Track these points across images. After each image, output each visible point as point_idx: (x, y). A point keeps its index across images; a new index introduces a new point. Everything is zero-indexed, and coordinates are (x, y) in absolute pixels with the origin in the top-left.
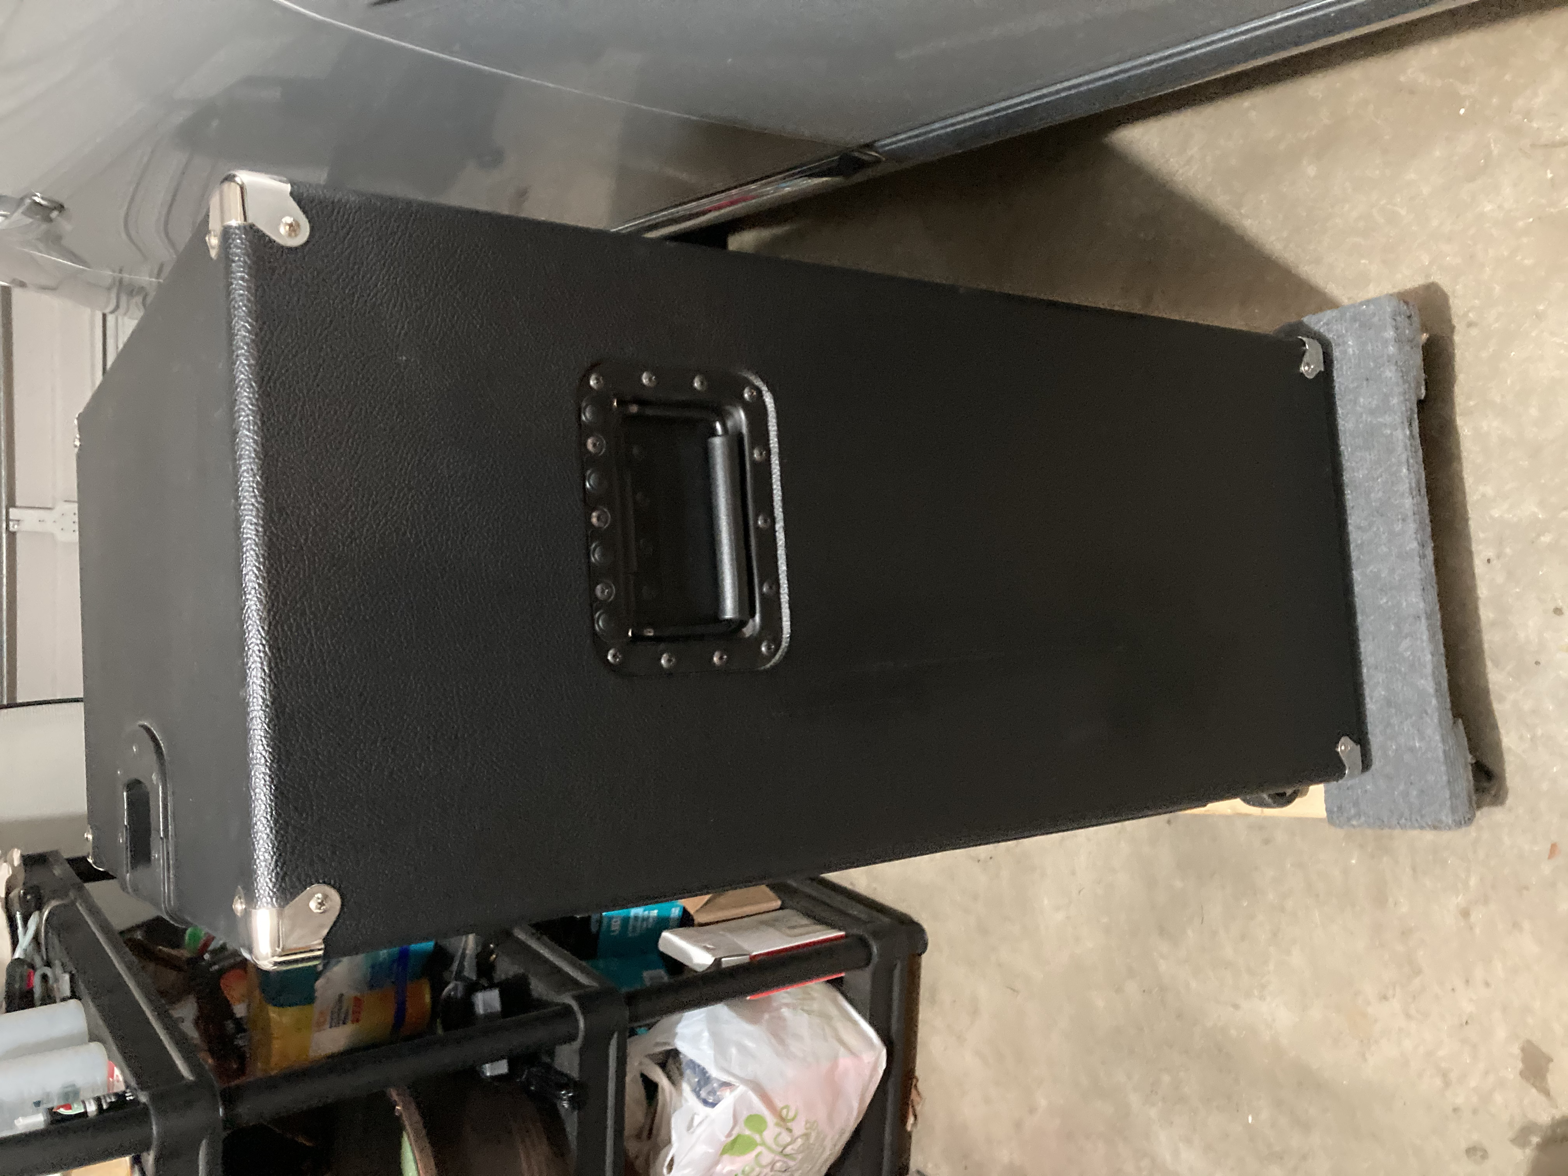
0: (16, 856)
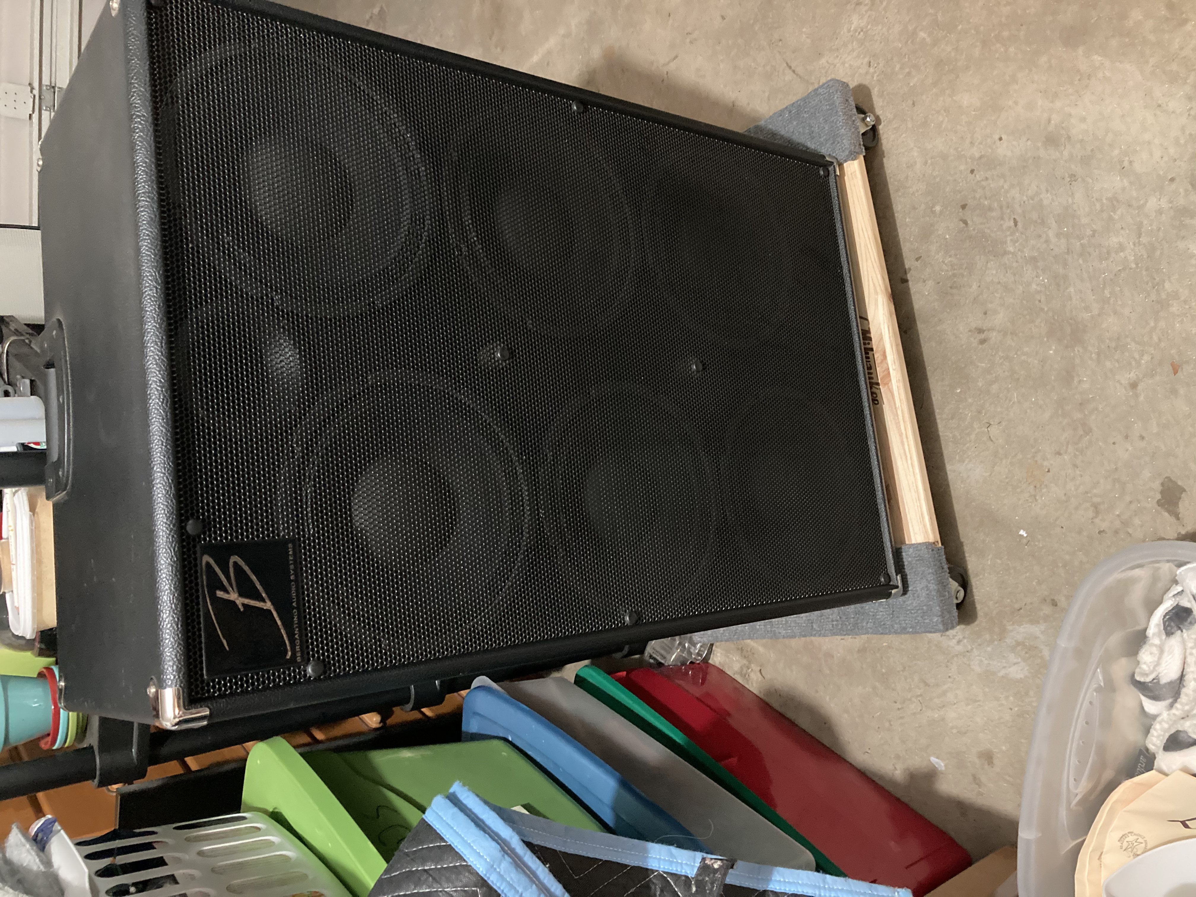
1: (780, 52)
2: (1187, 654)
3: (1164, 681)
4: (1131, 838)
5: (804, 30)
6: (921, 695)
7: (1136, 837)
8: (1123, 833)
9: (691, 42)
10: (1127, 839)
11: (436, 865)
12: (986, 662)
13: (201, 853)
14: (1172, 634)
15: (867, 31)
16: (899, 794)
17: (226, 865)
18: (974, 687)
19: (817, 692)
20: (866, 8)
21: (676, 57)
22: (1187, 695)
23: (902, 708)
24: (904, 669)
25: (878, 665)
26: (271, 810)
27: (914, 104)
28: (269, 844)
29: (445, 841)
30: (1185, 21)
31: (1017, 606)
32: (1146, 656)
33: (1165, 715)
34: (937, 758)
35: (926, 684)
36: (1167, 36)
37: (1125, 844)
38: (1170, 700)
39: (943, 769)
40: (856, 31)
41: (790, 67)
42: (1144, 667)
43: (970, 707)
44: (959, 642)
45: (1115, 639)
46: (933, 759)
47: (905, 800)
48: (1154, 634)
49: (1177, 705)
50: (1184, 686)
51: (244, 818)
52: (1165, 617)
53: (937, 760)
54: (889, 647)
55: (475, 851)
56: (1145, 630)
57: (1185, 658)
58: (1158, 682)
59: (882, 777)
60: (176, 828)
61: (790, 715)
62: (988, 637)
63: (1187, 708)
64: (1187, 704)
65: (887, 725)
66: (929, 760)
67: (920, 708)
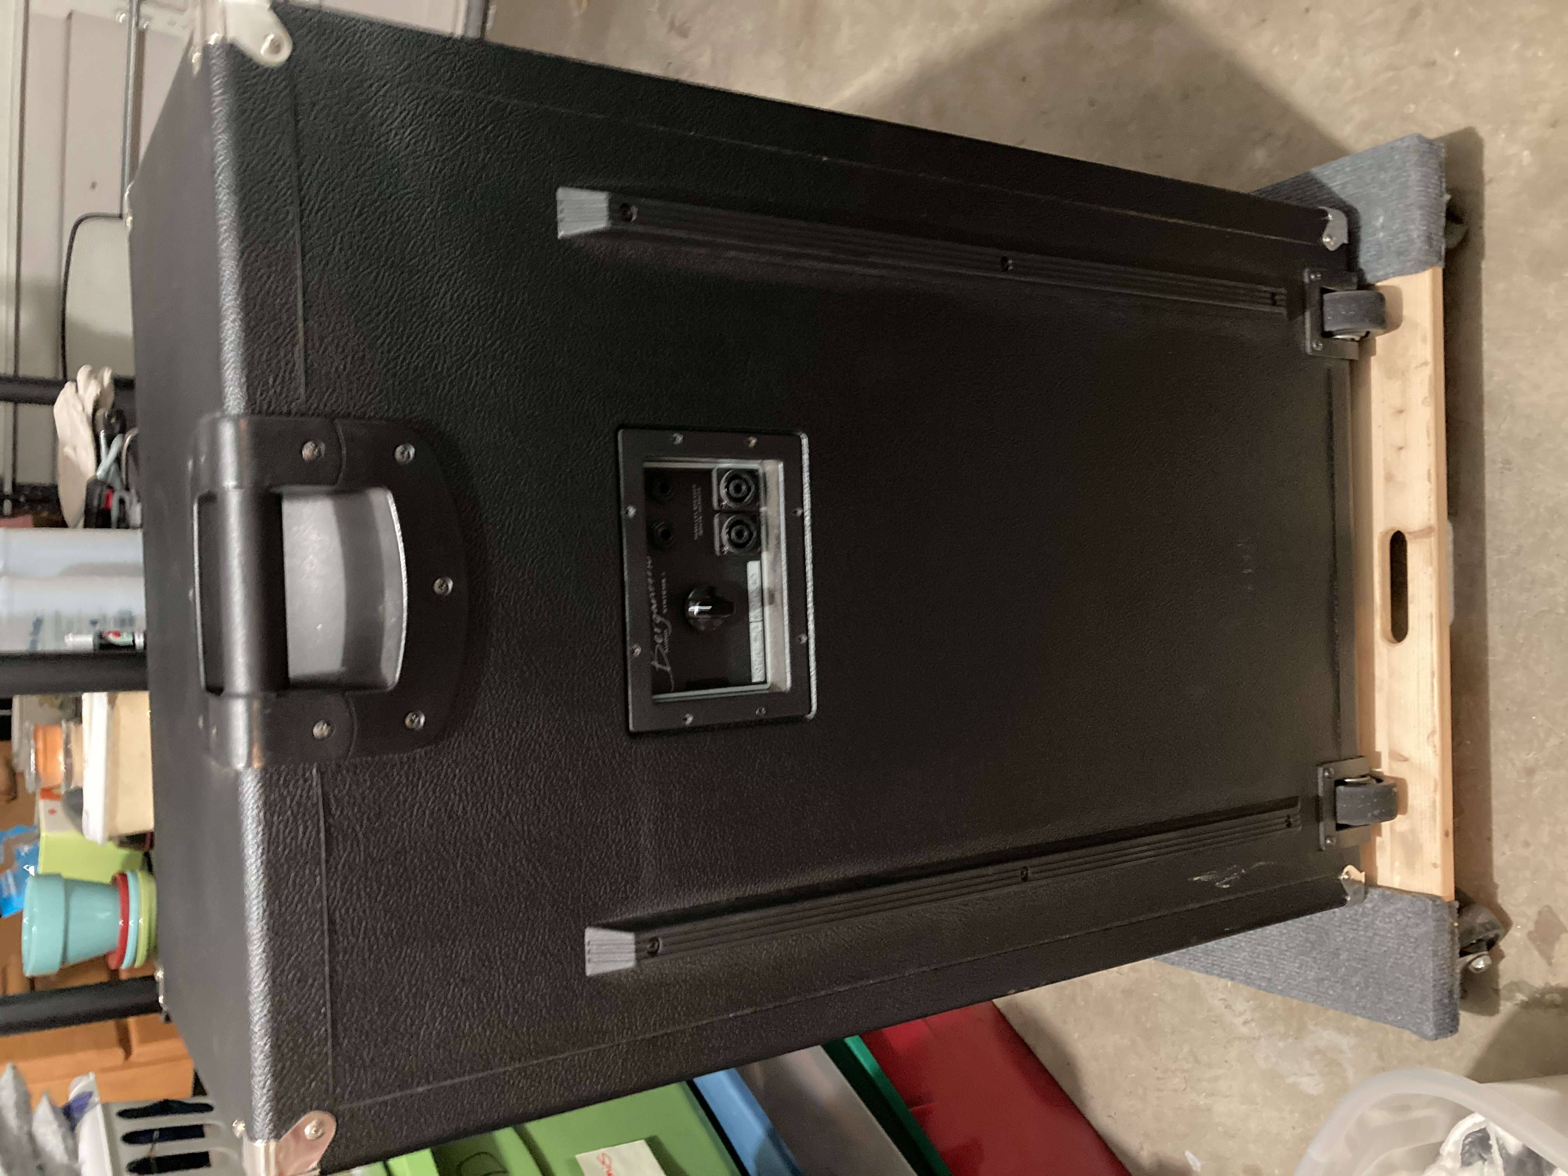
0: (107, 376)
6: (1187, 1071)
12: (1274, 1059)
14: (1471, 1164)
18: (1254, 1084)
23: (1163, 1078)
24: (1173, 1032)
25: (1144, 1016)
34: (1194, 1154)
35: (1197, 1060)
39: (1199, 1170)
43: (1244, 1107)
44: (1245, 1023)
46: (1190, 1156)
48: (1449, 1154)
53: (1193, 1157)
54: (1160, 999)
56: (1441, 1144)
61: (1029, 1040)
62: (1281, 1028)
65: (1141, 1091)
66: (1184, 1153)
67: (1184, 1086)
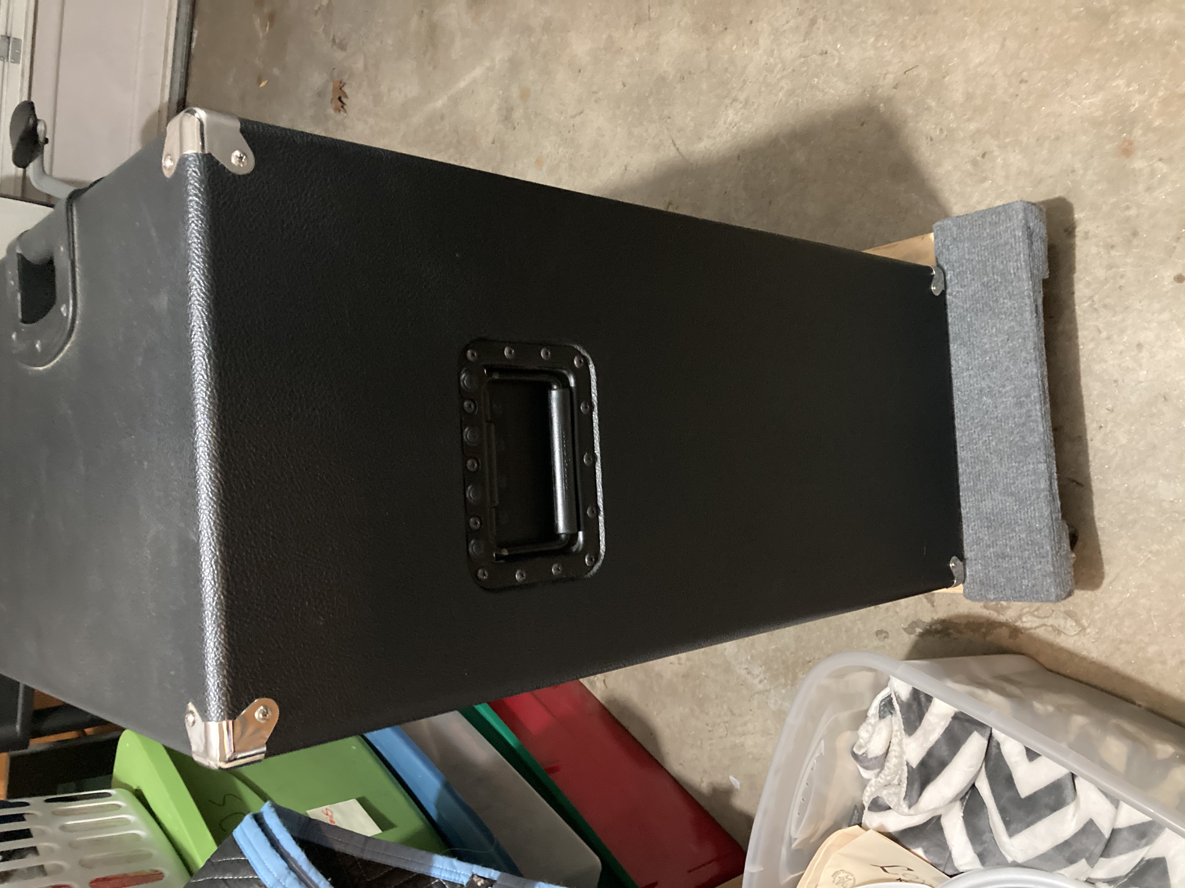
1: (668, 129)
2: (893, 735)
3: (870, 756)
4: (842, 875)
5: (689, 112)
6: (727, 722)
7: (846, 874)
8: (836, 870)
9: (596, 101)
10: (840, 875)
11: (233, 877)
12: (780, 702)
13: (63, 828)
14: (884, 717)
15: (740, 127)
16: (702, 803)
17: (82, 841)
18: (769, 722)
19: (647, 705)
20: (741, 105)
21: (581, 113)
22: (888, 768)
23: (712, 731)
24: (717, 698)
25: (697, 690)
26: (135, 787)
27: (770, 203)
28: (126, 823)
29: (244, 856)
30: (985, 179)
31: (808, 659)
32: (863, 733)
33: (873, 782)
34: (735, 777)
35: (733, 714)
36: (969, 189)
37: (837, 879)
38: (878, 770)
39: (739, 787)
40: (730, 124)
41: (675, 145)
42: (861, 740)
43: (763, 739)
44: (761, 682)
45: (844, 716)
46: (732, 778)
47: (707, 808)
48: (872, 715)
49: (882, 775)
50: (888, 761)
51: (109, 795)
52: (881, 702)
53: (734, 779)
54: (707, 676)
55: (266, 867)
56: (867, 711)
57: (891, 739)
58: (866, 757)
59: (691, 787)
60: (48, 801)
61: (625, 723)
62: (783, 680)
63: (889, 778)
64: (888, 775)
65: (699, 743)
66: (729, 778)
67: (726, 733)
